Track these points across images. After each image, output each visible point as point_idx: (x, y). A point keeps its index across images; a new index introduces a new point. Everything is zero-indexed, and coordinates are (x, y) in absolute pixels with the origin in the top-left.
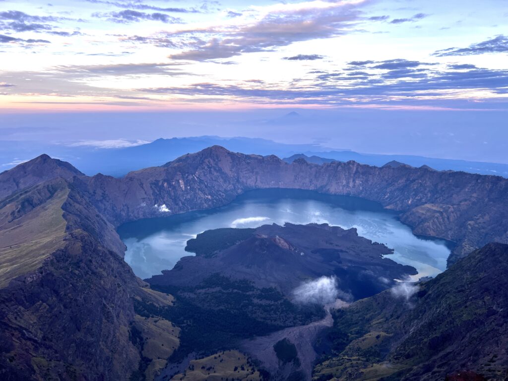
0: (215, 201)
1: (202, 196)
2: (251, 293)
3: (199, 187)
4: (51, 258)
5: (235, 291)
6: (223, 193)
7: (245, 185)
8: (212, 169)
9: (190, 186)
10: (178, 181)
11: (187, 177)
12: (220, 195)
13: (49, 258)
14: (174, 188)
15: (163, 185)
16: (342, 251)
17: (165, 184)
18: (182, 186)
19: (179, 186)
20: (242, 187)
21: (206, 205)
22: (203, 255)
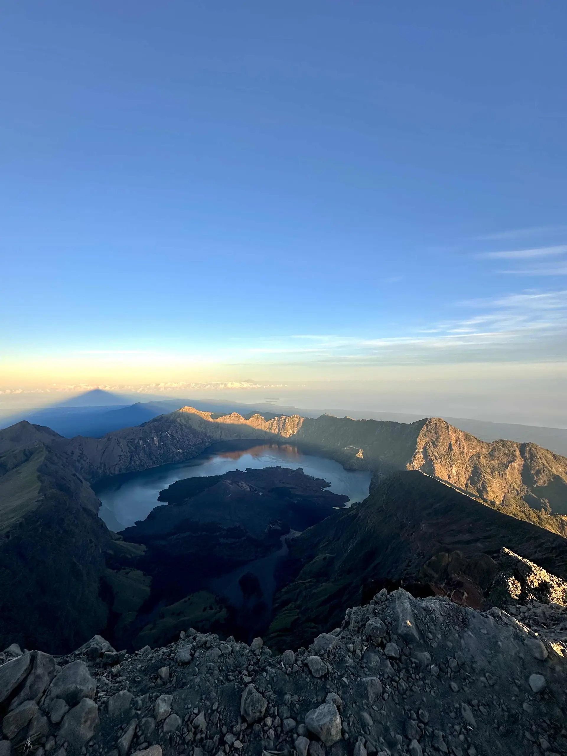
0: (186, 454)
1: (174, 450)
2: (218, 533)
3: (171, 443)
4: (21, 521)
5: (204, 533)
6: (192, 446)
7: (212, 438)
8: (183, 427)
9: (163, 442)
10: (153, 438)
11: (161, 434)
12: (190, 448)
13: (19, 521)
14: (149, 444)
15: (138, 442)
16: (292, 488)
17: (141, 442)
18: (157, 443)
19: (154, 442)
20: (209, 440)
21: (177, 458)
22: (174, 504)
